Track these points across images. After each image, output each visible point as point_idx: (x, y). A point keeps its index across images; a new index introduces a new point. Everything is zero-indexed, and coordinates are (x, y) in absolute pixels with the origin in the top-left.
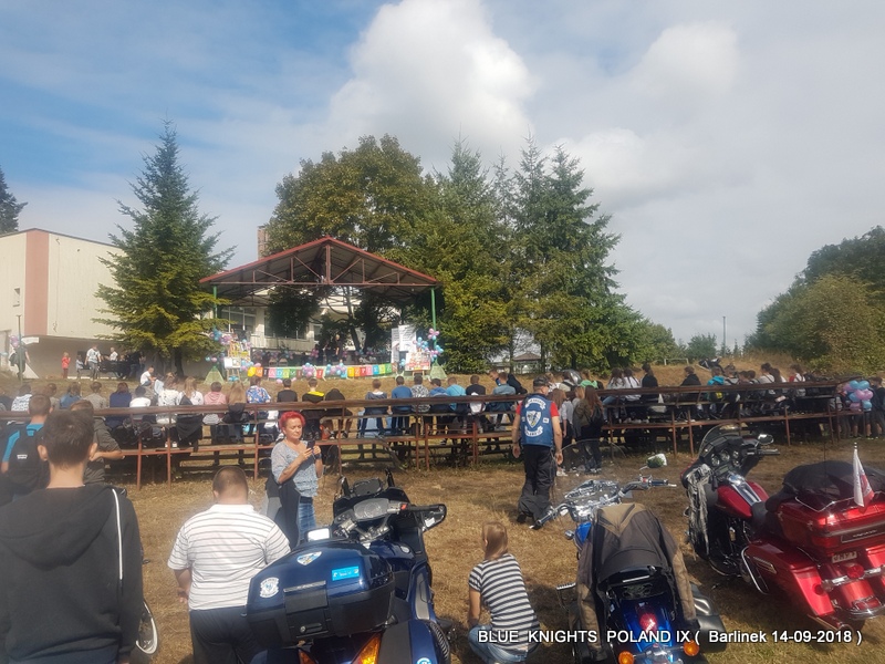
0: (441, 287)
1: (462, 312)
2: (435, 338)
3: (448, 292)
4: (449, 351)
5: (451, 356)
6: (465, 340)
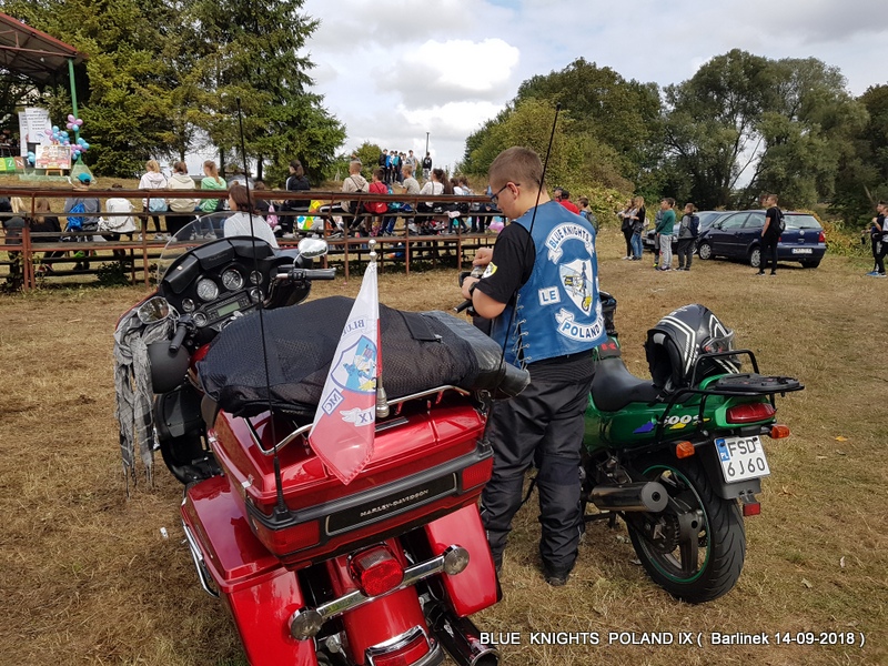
0: (83, 60)
1: (113, 96)
2: (76, 127)
3: (92, 67)
4: (98, 146)
5: (101, 153)
6: (119, 134)
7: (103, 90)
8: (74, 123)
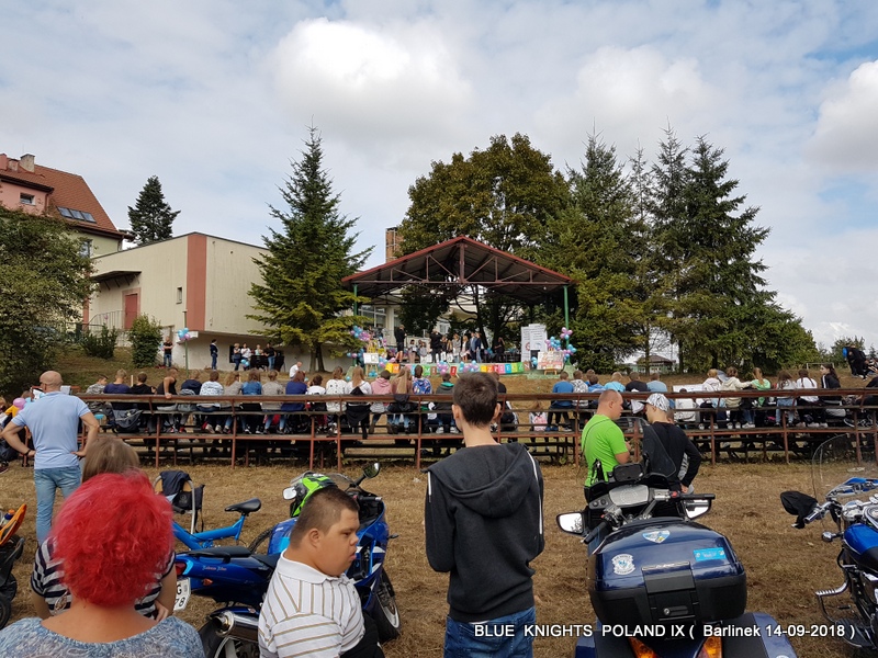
0: (575, 285)
1: (596, 311)
2: (567, 337)
3: (582, 290)
5: (583, 355)
6: (599, 339)
7: (588, 306)
8: (566, 333)
